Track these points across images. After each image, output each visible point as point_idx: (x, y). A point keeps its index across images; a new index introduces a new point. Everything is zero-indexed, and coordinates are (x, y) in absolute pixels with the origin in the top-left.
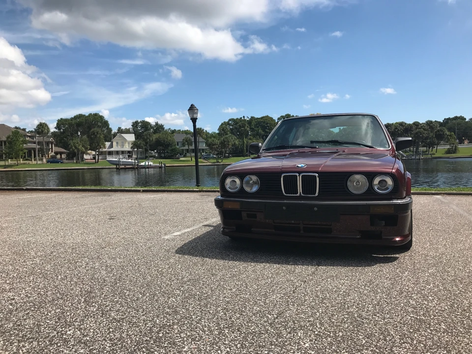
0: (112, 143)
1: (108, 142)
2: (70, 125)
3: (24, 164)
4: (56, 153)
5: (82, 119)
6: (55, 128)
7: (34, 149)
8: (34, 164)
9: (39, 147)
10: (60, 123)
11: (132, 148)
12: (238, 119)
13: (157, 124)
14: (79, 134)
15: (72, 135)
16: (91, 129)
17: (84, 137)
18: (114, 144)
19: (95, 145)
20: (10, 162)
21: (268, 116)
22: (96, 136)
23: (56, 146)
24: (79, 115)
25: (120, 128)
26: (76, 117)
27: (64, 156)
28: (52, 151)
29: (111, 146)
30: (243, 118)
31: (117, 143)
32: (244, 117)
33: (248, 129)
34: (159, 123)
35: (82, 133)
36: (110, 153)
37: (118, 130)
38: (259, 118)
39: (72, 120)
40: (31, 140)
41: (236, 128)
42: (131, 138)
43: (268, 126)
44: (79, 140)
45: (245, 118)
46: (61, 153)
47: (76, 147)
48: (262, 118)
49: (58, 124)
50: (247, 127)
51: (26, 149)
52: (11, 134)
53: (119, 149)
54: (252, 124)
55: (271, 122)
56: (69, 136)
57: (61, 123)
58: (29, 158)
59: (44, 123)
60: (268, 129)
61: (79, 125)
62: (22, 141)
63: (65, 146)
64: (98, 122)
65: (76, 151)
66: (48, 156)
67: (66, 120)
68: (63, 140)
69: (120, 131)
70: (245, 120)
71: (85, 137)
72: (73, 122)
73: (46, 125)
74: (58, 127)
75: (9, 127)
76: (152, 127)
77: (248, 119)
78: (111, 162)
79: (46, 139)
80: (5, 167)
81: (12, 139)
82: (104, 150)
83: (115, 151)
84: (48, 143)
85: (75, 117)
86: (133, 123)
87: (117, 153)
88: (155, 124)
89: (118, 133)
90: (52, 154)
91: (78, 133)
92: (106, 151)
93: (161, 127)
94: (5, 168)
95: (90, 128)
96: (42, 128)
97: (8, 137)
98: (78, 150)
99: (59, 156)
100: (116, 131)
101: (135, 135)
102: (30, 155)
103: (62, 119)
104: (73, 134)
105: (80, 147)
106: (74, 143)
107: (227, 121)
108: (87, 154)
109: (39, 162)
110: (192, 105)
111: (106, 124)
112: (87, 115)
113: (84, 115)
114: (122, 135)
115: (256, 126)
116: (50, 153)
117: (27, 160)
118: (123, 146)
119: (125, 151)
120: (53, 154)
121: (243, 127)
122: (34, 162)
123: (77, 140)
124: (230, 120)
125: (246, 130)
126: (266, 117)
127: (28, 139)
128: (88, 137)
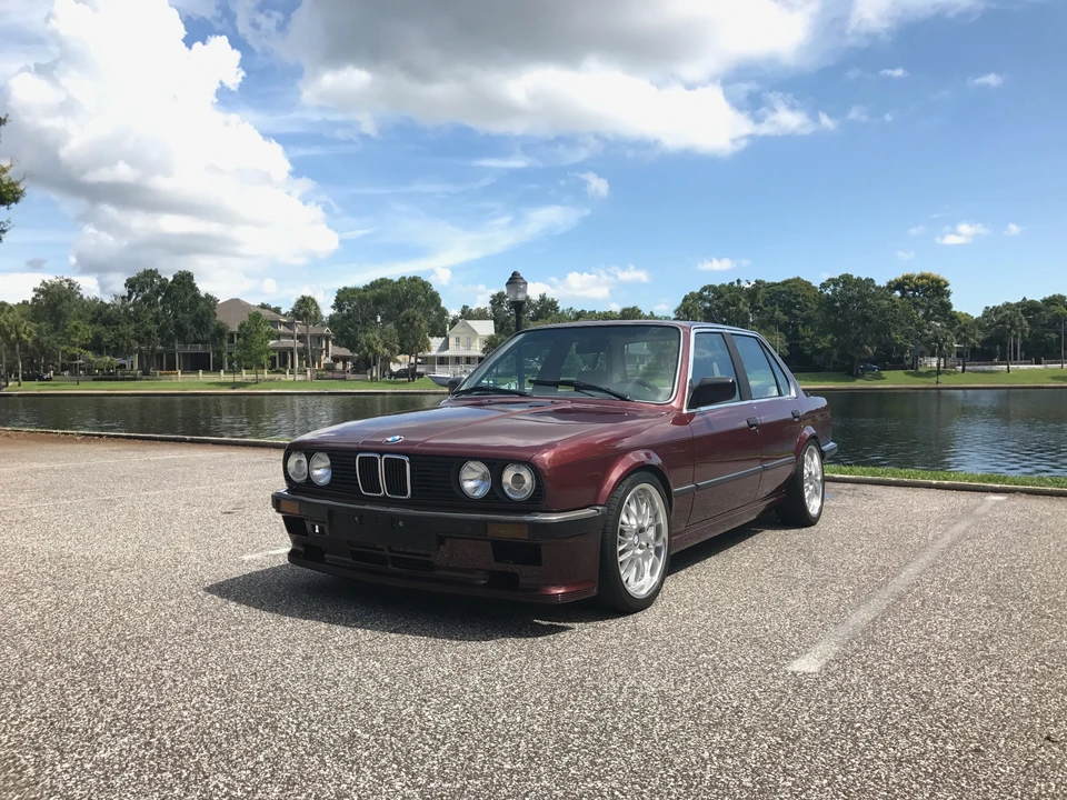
0: (447, 340)
1: (438, 336)
2: (363, 301)
3: (271, 380)
4: (336, 359)
5: (387, 289)
6: (333, 307)
7: (291, 350)
8: (291, 381)
9: (301, 345)
10: (342, 297)
11: (484, 350)
12: (723, 285)
13: (543, 298)
14: (379, 320)
15: (365, 320)
16: (402, 310)
17: (388, 326)
18: (452, 341)
19: (410, 342)
20: (245, 376)
21: (798, 278)
22: (412, 324)
23: (335, 343)
24: (382, 279)
25: (465, 307)
26: (374, 285)
27: (350, 365)
28: (327, 355)
29: (445, 346)
30: (736, 284)
31: (458, 340)
32: (739, 281)
33: (746, 309)
34: (547, 296)
35: (386, 319)
36: (443, 361)
37: (463, 312)
38: (778, 284)
39: (365, 291)
40: (288, 331)
41: (719, 307)
42: (486, 328)
43: (799, 303)
44: (377, 335)
45: (742, 284)
46: (345, 359)
47: (370, 347)
48: (785, 283)
49: (338, 299)
50: (745, 304)
51: (274, 350)
52: (247, 319)
53: (462, 352)
54: (759, 296)
55: (807, 294)
56: (358, 323)
57: (344, 297)
58: (282, 369)
59: (309, 298)
60: (799, 309)
61: (379, 301)
62: (267, 333)
63: (351, 344)
64: (418, 294)
65: (371, 355)
66: (319, 366)
67: (354, 291)
68: (347, 331)
69: (467, 314)
70: (741, 289)
71: (390, 326)
72: (368, 294)
73: (313, 301)
74: (339, 304)
75: (249, 305)
76: (532, 306)
77: (747, 286)
78: (439, 382)
79: (313, 330)
80: (234, 385)
81: (248, 329)
82: (428, 354)
83: (452, 357)
84: (319, 338)
85: (372, 284)
86: (493, 296)
87: (457, 360)
88: (538, 298)
89: (461, 318)
90: (325, 360)
91: (376, 319)
92: (433, 357)
93: (552, 305)
94: (233, 388)
95: (401, 308)
96: (305, 308)
97: (242, 326)
98: (376, 354)
99: (340, 366)
100: (459, 315)
101: (495, 323)
102: (284, 363)
103: (345, 288)
104: (367, 321)
105: (379, 348)
106: (368, 339)
107: (697, 290)
108: (396, 361)
109: (299, 378)
110: (515, 274)
111: (434, 299)
112: (396, 279)
113: (391, 281)
114: (468, 322)
115: (768, 302)
116: (323, 357)
117: (278, 372)
118: (469, 347)
119: (474, 358)
120: (329, 360)
121: (733, 306)
122: (290, 378)
123: (374, 335)
124: (705, 289)
125: (741, 311)
126: (794, 280)
127: (281, 329)
128: (398, 326)
